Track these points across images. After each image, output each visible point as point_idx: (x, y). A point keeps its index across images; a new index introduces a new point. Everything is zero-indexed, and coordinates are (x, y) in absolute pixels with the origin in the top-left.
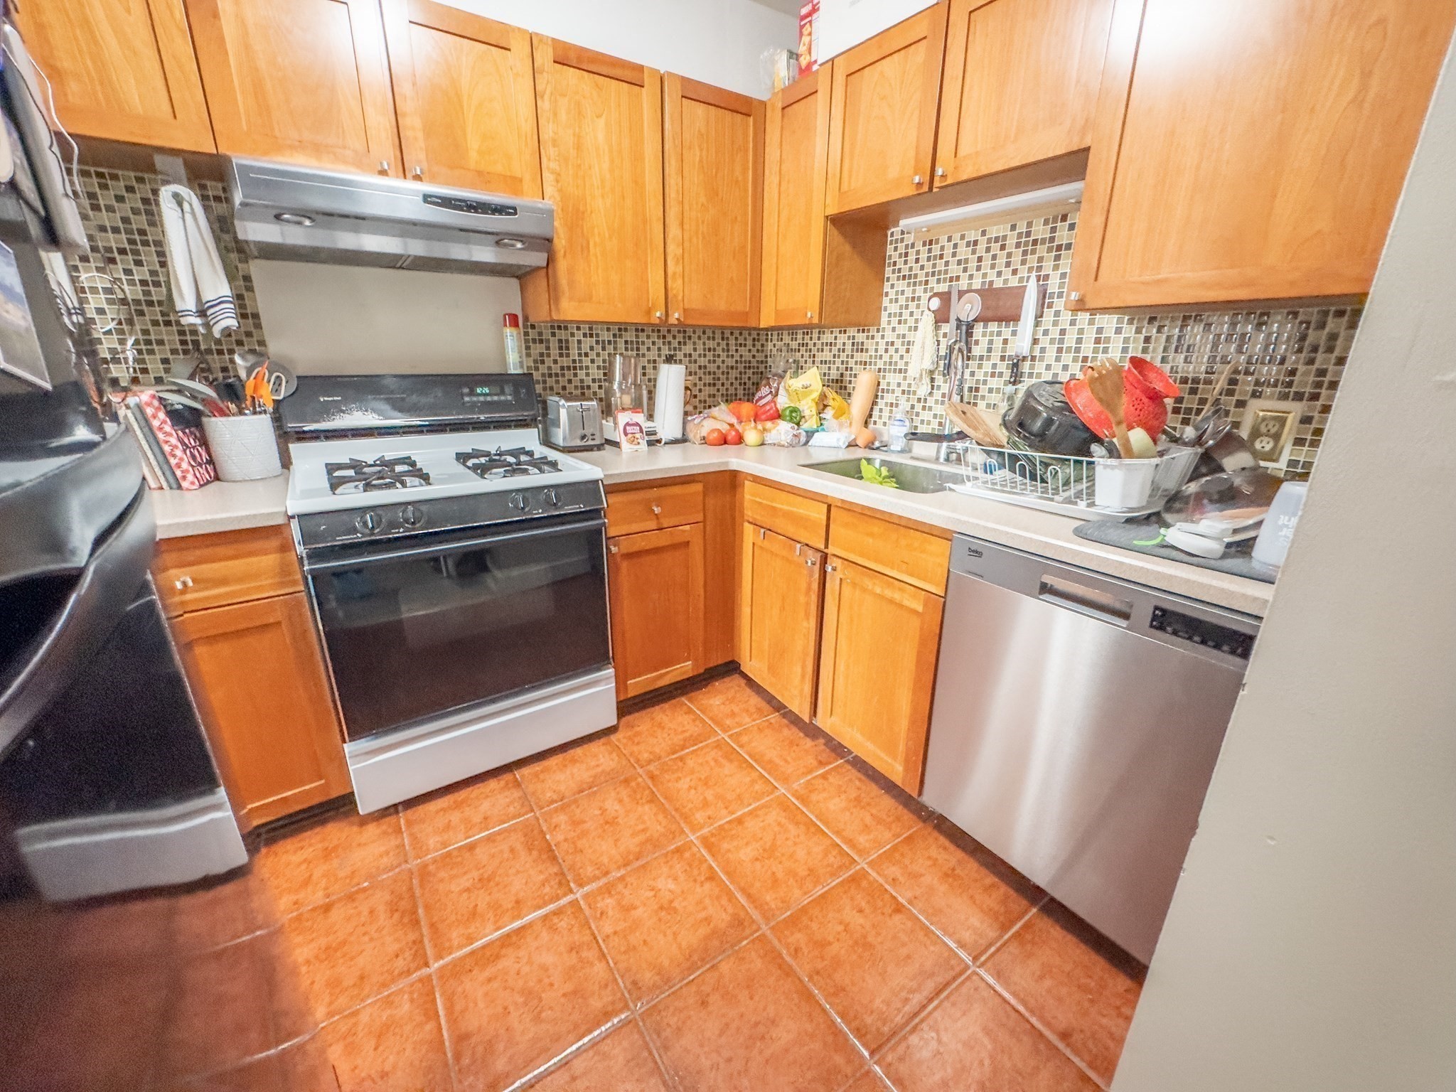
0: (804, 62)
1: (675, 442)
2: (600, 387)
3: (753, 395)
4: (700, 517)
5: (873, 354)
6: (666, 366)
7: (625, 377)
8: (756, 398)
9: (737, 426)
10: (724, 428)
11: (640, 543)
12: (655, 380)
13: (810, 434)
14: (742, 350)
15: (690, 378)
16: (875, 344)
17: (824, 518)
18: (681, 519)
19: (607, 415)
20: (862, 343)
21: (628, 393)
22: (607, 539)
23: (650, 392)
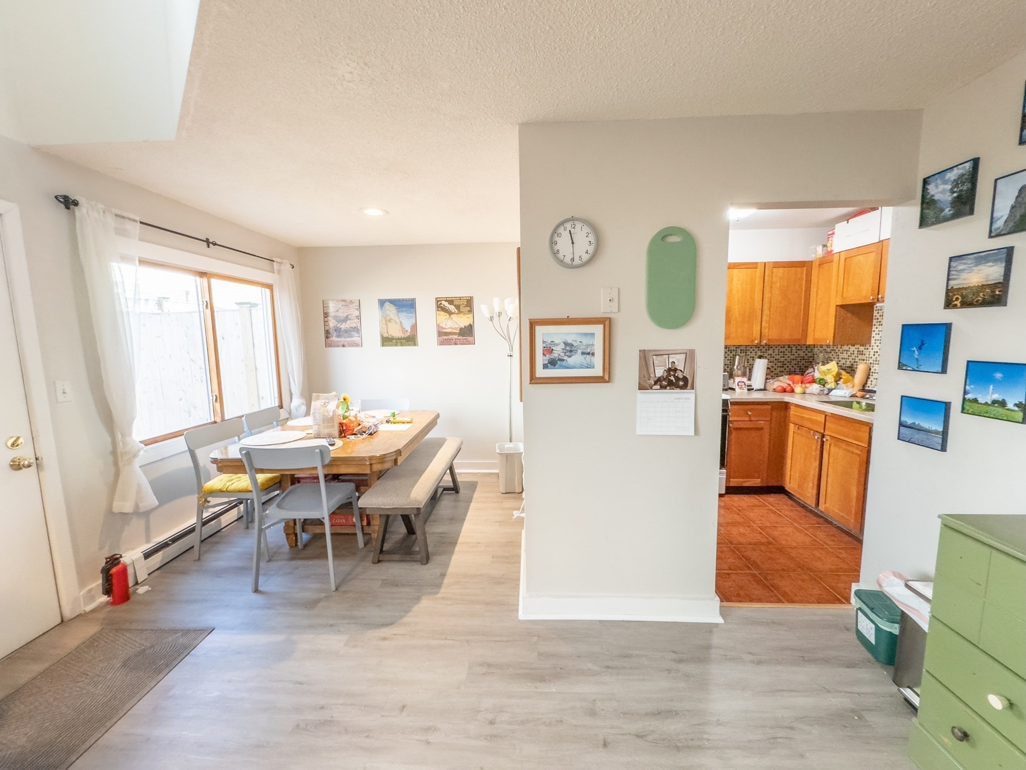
0: (829, 249)
1: (761, 390)
2: (728, 367)
3: (805, 372)
4: (769, 419)
5: (868, 356)
6: (759, 360)
7: (739, 364)
8: (806, 373)
9: (792, 385)
10: (785, 385)
11: (742, 425)
12: (753, 365)
13: (830, 390)
14: (799, 352)
15: (770, 364)
16: (870, 352)
17: (823, 420)
18: (762, 419)
19: (731, 378)
20: (863, 351)
21: (740, 370)
22: (729, 421)
23: (750, 369)
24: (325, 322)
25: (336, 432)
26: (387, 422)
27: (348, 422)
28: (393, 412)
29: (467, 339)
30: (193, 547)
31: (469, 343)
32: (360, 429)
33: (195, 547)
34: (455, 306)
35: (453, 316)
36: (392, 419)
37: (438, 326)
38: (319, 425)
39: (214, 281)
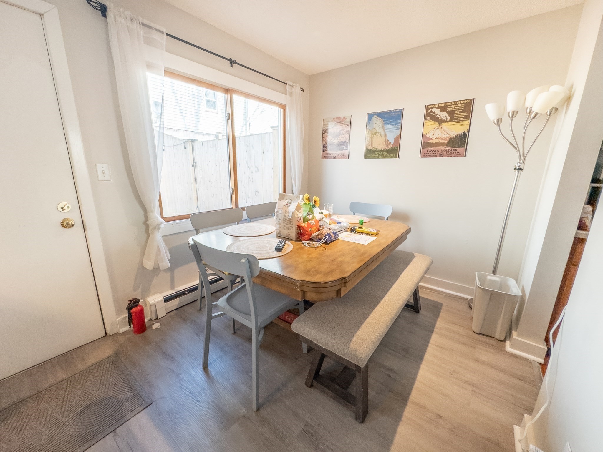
24: (323, 137)
25: (293, 234)
26: (352, 230)
27: (306, 226)
28: (361, 220)
29: (456, 150)
30: (197, 300)
31: (458, 155)
32: (316, 235)
33: (198, 300)
34: (447, 112)
35: (444, 125)
36: (357, 228)
37: (424, 136)
38: (280, 225)
39: (235, 97)
